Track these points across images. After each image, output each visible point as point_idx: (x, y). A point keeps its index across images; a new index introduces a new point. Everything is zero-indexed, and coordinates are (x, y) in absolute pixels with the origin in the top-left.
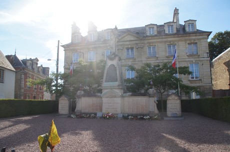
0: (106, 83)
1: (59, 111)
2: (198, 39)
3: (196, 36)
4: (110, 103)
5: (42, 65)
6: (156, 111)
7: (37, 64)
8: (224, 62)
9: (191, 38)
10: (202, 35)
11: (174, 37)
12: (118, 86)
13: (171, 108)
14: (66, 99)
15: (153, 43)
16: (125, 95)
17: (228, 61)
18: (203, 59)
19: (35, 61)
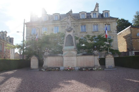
0: (66, 47)
1: (31, 66)
2: (111, 22)
3: (109, 20)
4: (69, 60)
5: (9, 36)
6: (99, 65)
7: (6, 35)
8: (123, 36)
9: (107, 21)
10: (113, 20)
11: (97, 20)
12: (74, 49)
13: (108, 63)
14: (36, 58)
15: (84, 23)
16: (78, 54)
17: (126, 36)
18: (113, 34)
19: (5, 33)
